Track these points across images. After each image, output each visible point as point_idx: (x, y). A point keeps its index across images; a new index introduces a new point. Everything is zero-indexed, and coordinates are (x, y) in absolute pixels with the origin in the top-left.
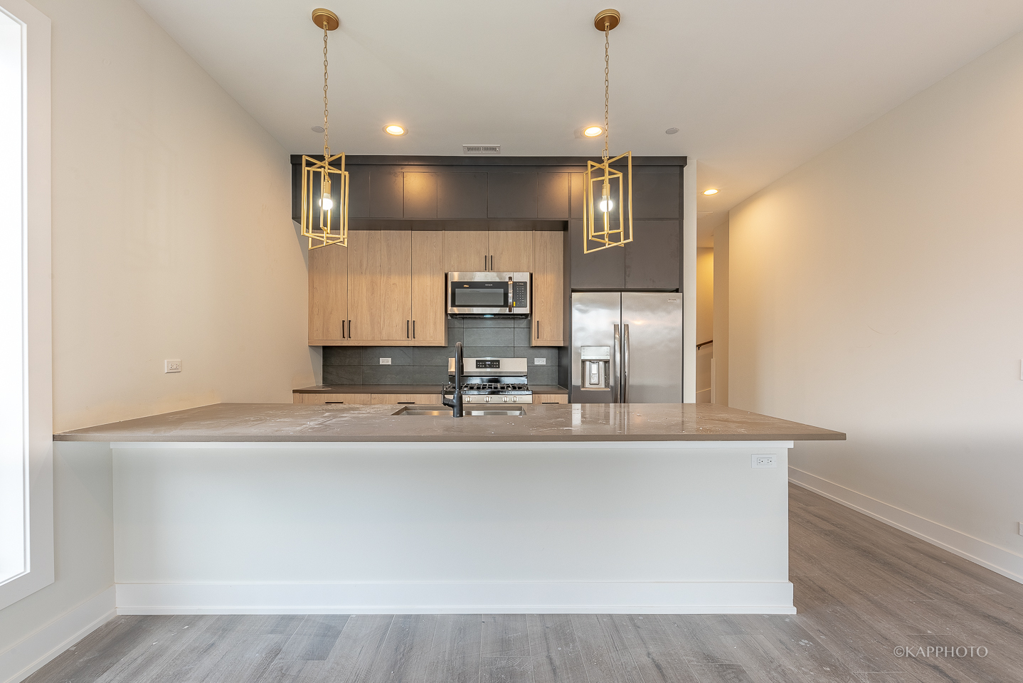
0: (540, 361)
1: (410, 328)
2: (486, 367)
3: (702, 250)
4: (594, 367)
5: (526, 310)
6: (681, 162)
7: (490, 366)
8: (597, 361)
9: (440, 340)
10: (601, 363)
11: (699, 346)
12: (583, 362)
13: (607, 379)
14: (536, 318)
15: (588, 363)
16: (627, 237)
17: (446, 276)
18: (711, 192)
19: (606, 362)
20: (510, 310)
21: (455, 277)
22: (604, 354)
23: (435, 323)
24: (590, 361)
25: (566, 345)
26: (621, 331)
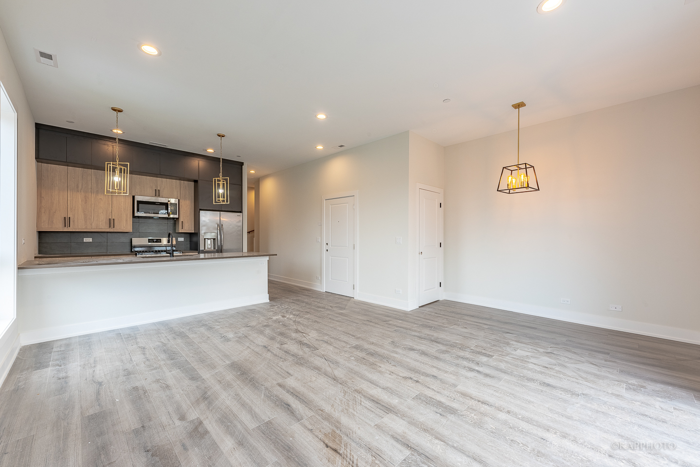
0: (181, 239)
1: (111, 223)
2: (154, 242)
3: (250, 188)
4: (209, 241)
5: (176, 216)
6: (242, 164)
7: (156, 242)
8: (211, 239)
9: (129, 229)
10: (212, 240)
11: (249, 232)
12: (205, 239)
13: (214, 246)
14: (181, 220)
15: (206, 240)
16: (227, 201)
17: (134, 197)
18: (252, 172)
19: (214, 239)
20: (169, 216)
21: (138, 198)
22: (213, 235)
23: (126, 221)
24: (208, 239)
25: (196, 232)
26: (220, 227)
